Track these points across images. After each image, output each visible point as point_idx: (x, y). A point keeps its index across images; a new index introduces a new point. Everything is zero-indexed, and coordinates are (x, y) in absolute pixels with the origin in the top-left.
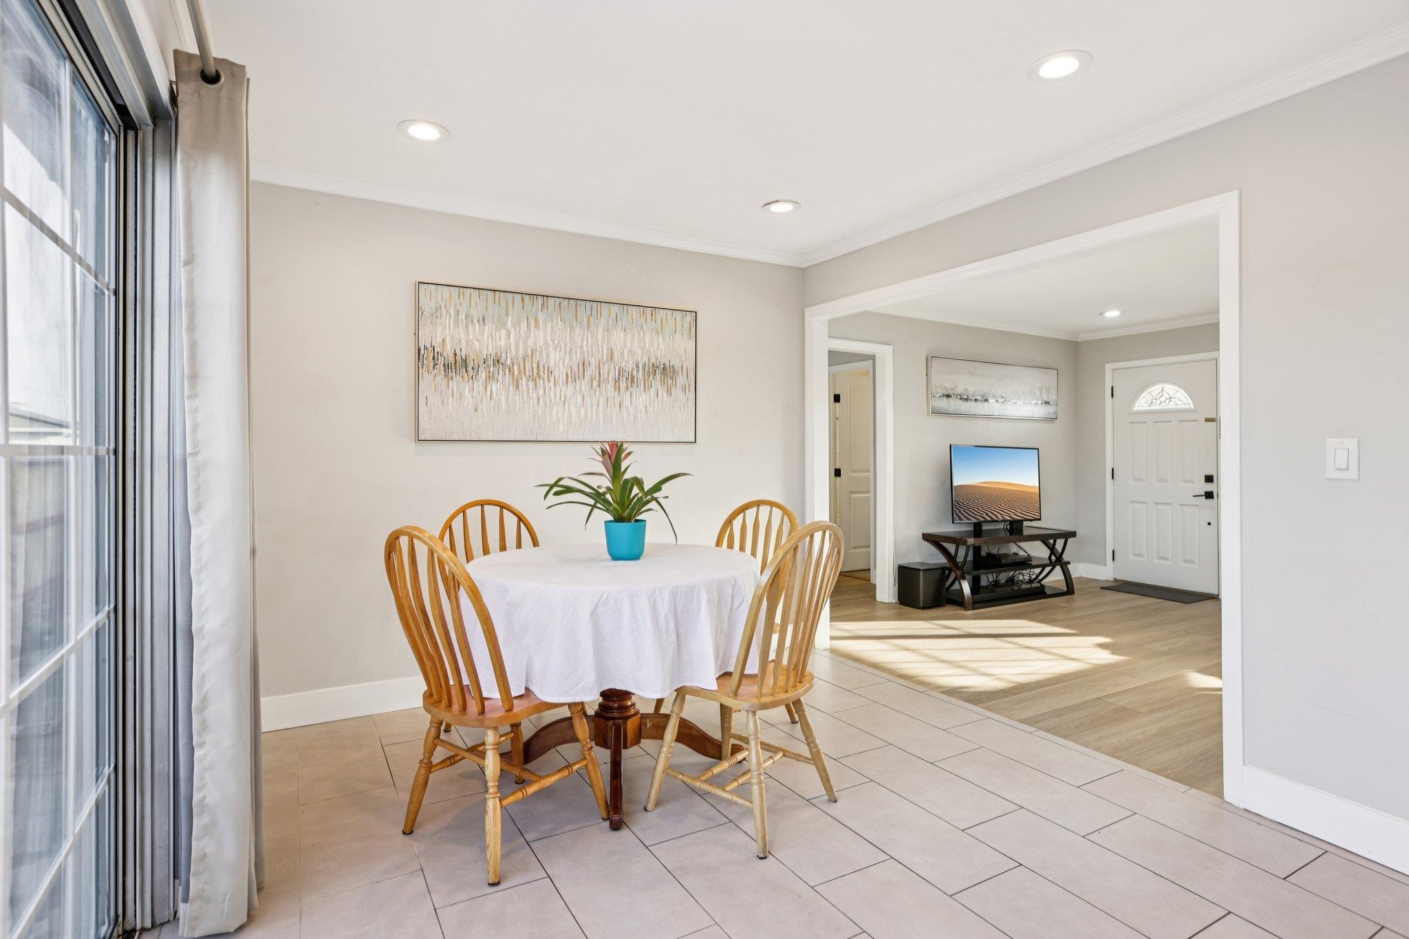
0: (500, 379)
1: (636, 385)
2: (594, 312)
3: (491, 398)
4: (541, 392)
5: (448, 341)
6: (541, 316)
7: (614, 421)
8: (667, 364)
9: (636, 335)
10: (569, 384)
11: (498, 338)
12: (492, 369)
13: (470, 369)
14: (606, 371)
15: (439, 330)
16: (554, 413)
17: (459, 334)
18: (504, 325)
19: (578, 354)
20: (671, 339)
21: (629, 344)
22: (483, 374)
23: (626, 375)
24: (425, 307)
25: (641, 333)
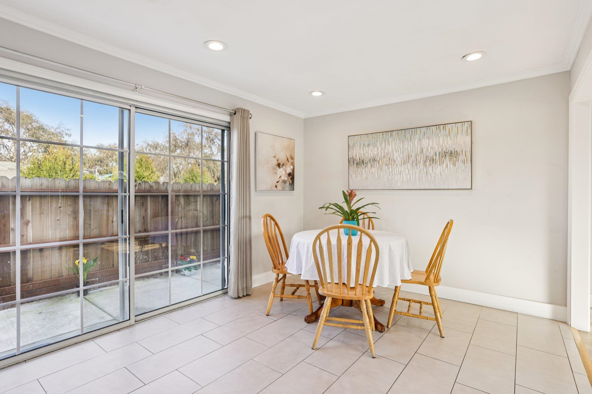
0: (375, 166)
1: (435, 162)
2: (413, 133)
3: (372, 173)
4: (391, 170)
5: (357, 155)
6: (390, 140)
7: (424, 180)
8: (453, 151)
9: (435, 139)
10: (402, 165)
11: (374, 151)
12: (372, 163)
13: (364, 164)
14: (419, 159)
15: (355, 151)
16: (396, 178)
17: (361, 152)
18: (376, 146)
19: (406, 152)
20: (455, 138)
21: (431, 144)
22: (369, 165)
23: (430, 158)
24: (350, 144)
25: (438, 138)
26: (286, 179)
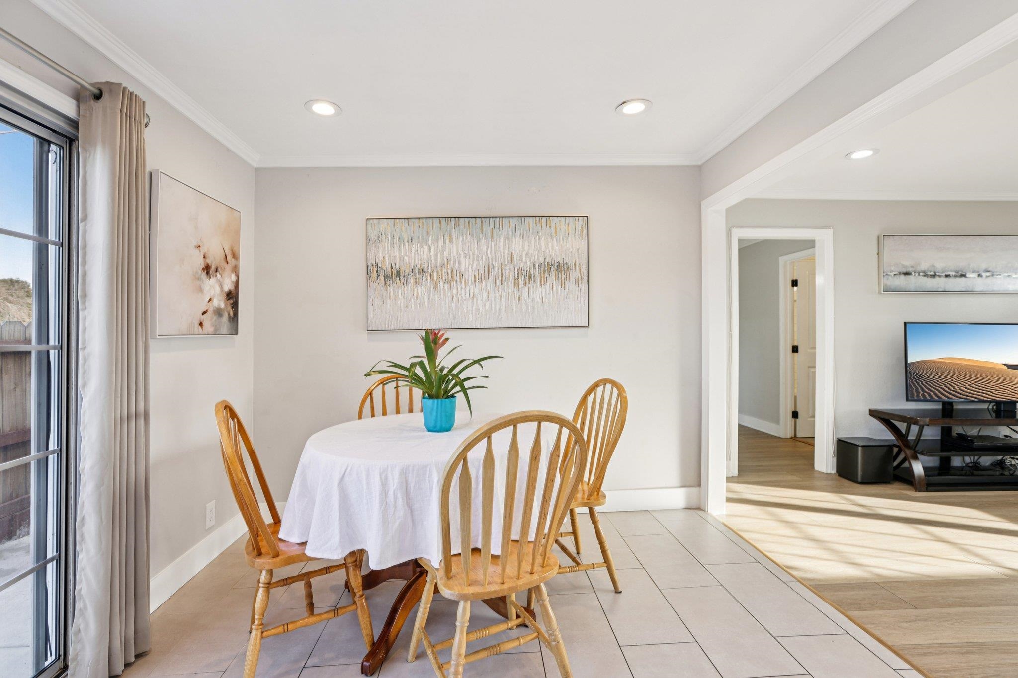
0: (424, 283)
1: (533, 281)
2: (497, 226)
3: (417, 298)
4: (454, 291)
5: (387, 258)
6: (454, 234)
7: (515, 311)
8: (561, 262)
9: (533, 242)
10: (477, 284)
11: (422, 253)
12: (418, 276)
13: (402, 277)
14: (507, 274)
15: (381, 251)
16: (465, 306)
17: (394, 252)
18: (426, 243)
19: (484, 260)
20: (565, 240)
21: (526, 248)
22: (412, 280)
23: (524, 273)
24: (371, 236)
25: (537, 238)
26: (222, 306)
